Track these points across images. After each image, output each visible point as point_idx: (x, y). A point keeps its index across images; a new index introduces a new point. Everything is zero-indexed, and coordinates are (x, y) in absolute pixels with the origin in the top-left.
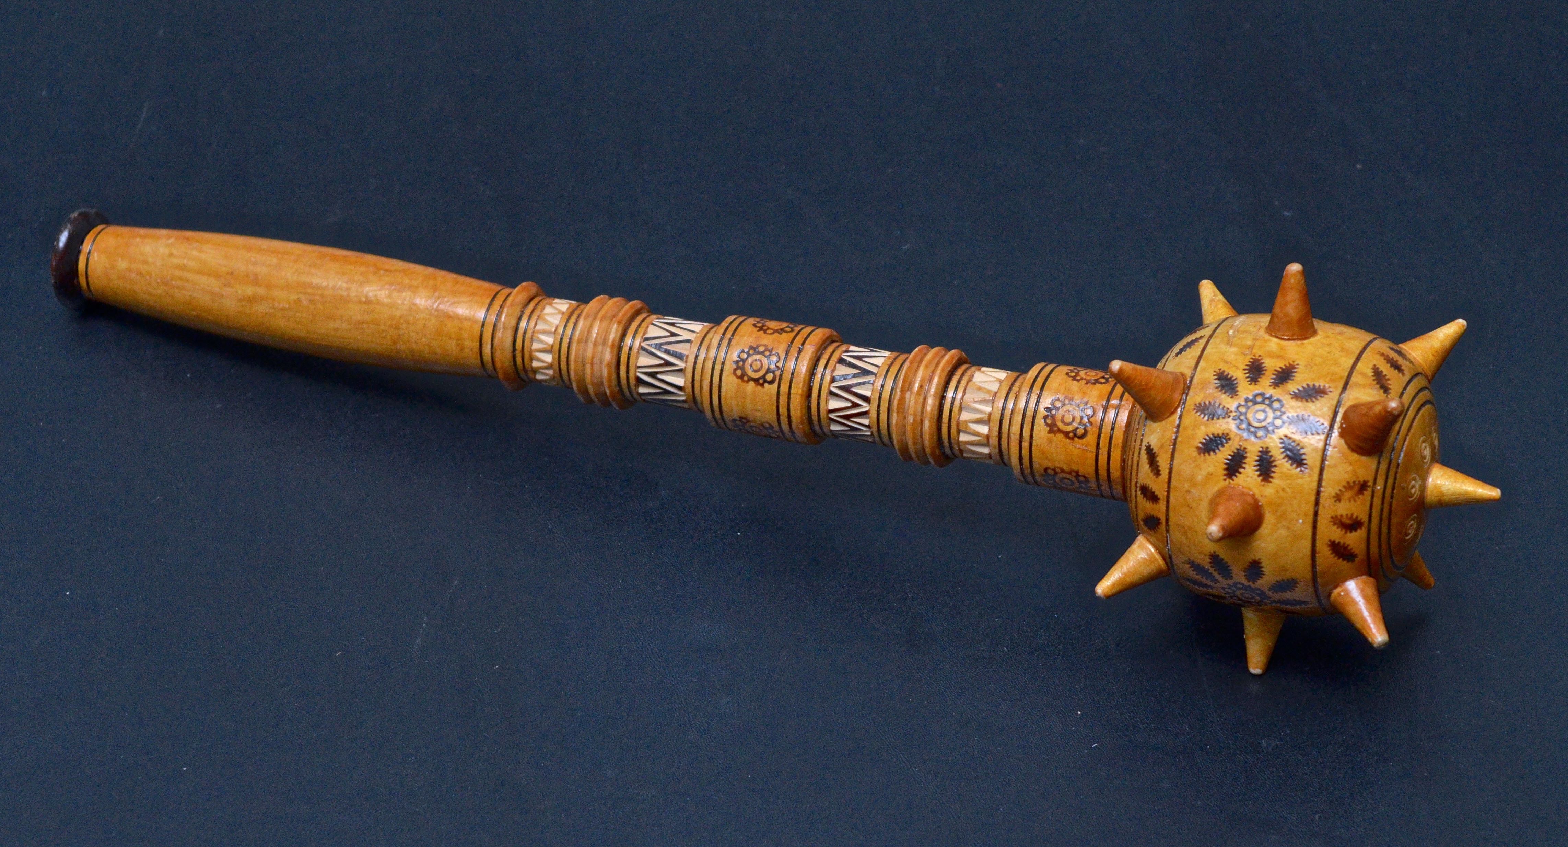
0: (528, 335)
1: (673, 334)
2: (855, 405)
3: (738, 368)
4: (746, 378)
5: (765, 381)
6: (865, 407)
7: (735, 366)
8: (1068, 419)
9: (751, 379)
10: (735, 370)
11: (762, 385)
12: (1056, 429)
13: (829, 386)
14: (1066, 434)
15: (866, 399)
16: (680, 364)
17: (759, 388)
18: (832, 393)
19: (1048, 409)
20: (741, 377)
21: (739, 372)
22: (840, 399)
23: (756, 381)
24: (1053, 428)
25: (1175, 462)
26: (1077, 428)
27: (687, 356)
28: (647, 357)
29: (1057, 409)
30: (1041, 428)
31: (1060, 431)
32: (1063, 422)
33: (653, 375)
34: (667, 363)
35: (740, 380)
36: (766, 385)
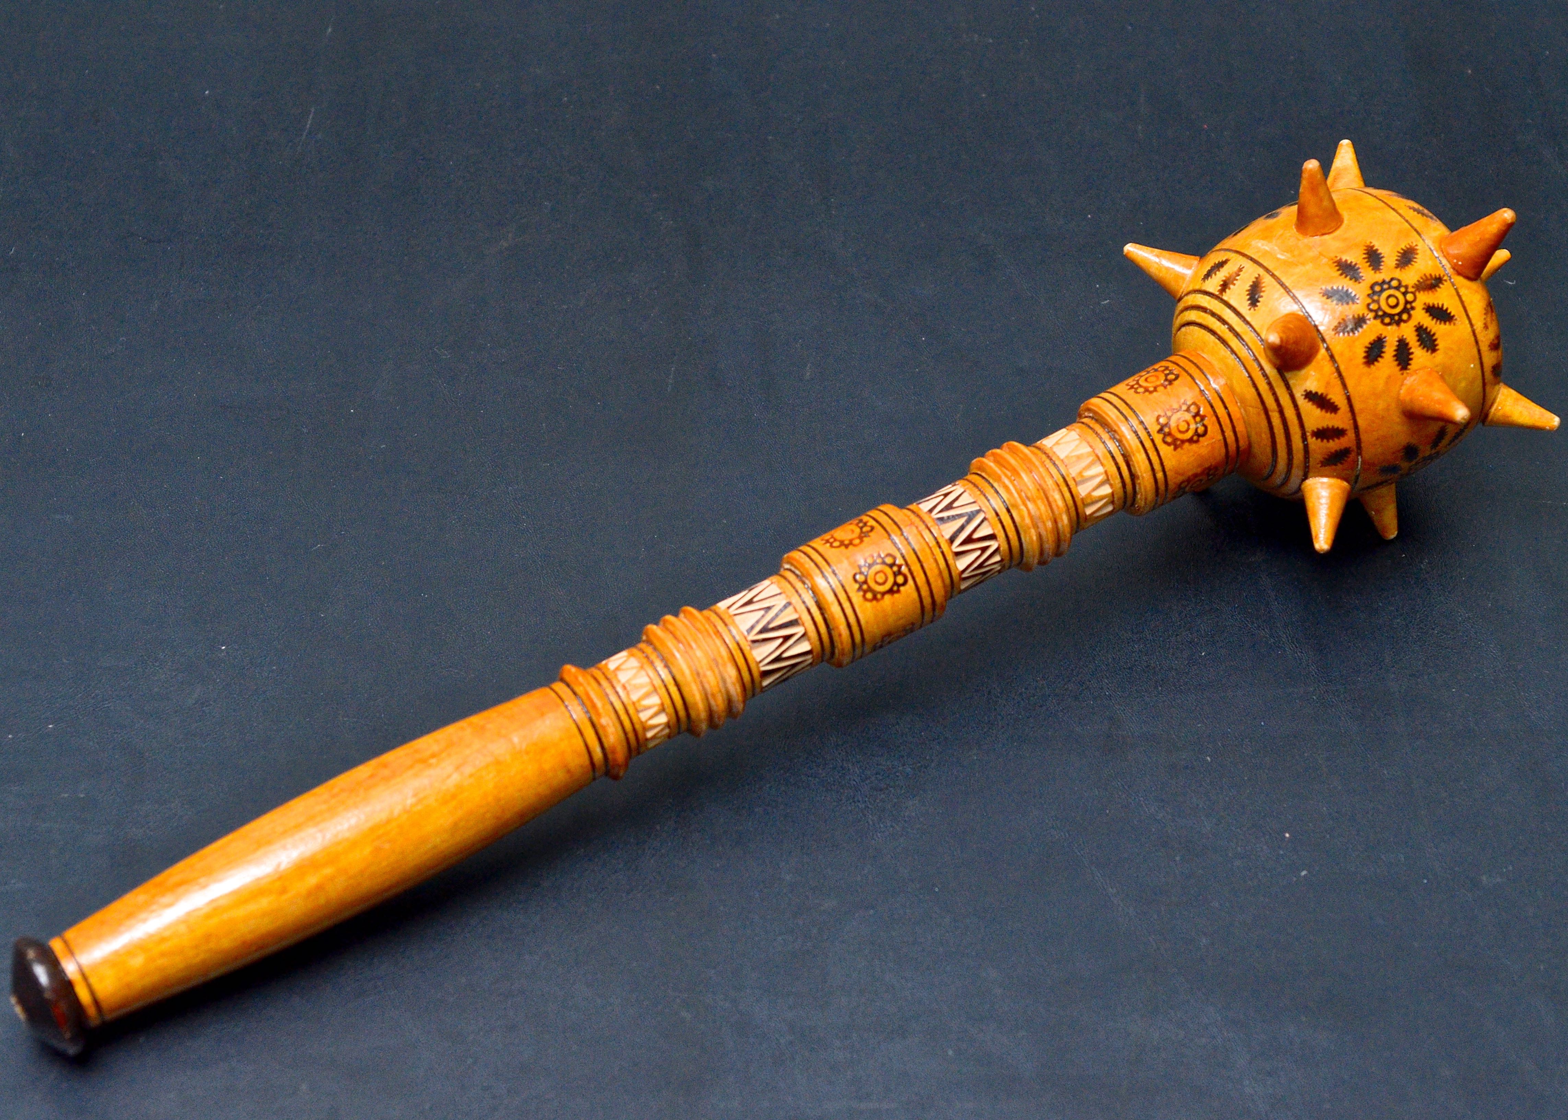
0: (631, 711)
1: (768, 609)
2: (984, 549)
3: (865, 592)
4: (879, 596)
5: (899, 585)
6: (994, 545)
7: (861, 593)
8: (1183, 427)
9: (883, 594)
10: (864, 596)
11: (898, 591)
12: (1179, 442)
13: (951, 549)
14: (1191, 441)
15: (992, 537)
16: (799, 630)
17: (896, 595)
18: (958, 554)
19: (1160, 431)
20: (875, 598)
21: (869, 595)
22: (968, 554)
23: (891, 591)
24: (1177, 444)
25: (1350, 389)
26: (1196, 429)
27: (800, 618)
28: (761, 646)
29: (1166, 425)
30: (1166, 451)
31: (1183, 442)
32: (1180, 432)
33: (778, 659)
34: (786, 638)
35: (874, 602)
36: (902, 588)
